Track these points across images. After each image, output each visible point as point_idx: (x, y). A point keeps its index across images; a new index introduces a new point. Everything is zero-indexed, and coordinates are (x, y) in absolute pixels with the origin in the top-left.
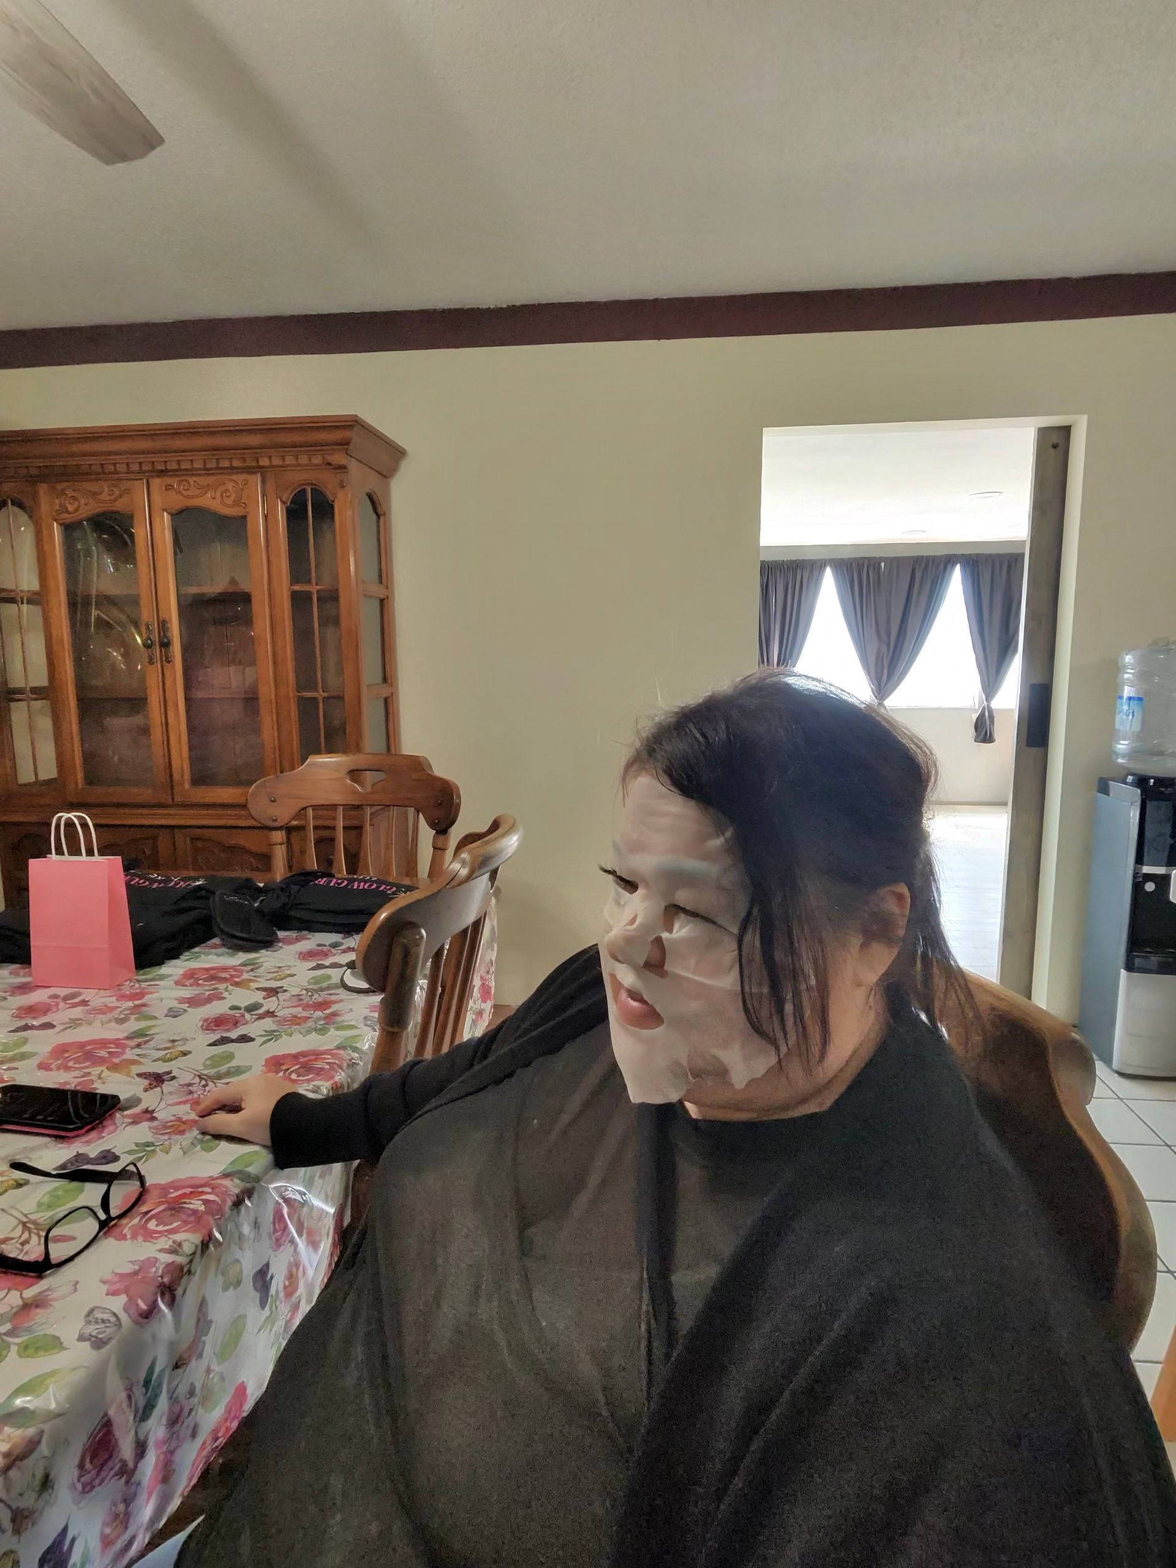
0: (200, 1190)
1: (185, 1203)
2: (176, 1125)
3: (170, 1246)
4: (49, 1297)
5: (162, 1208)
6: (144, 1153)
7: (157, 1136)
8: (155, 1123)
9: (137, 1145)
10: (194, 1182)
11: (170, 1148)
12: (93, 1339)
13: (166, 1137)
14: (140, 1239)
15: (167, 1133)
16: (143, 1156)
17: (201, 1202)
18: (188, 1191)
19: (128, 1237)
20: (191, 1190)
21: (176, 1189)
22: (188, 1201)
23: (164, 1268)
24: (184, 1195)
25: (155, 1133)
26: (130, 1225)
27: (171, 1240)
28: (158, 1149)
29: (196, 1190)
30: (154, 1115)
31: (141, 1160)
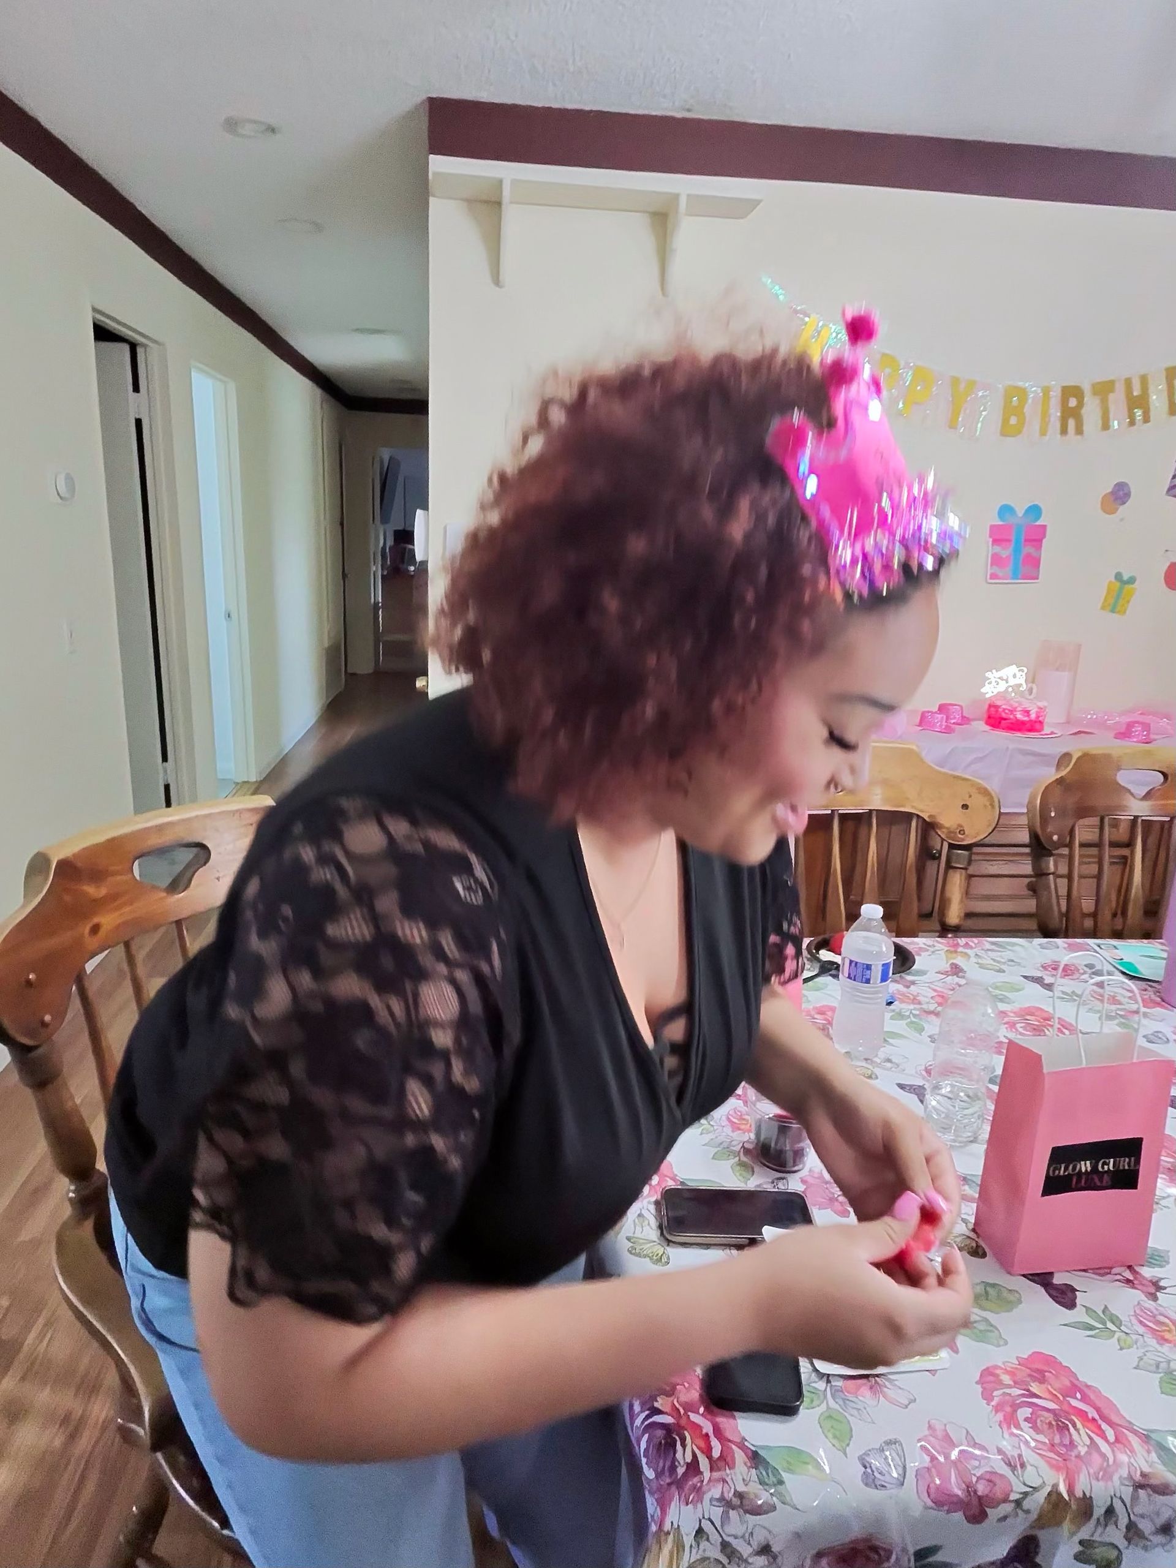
0: (1104, 1426)
1: (1074, 1425)
2: (1167, 1326)
3: (1013, 1456)
4: (885, 1389)
5: (1051, 1405)
6: (1100, 1326)
7: (1133, 1318)
8: (1149, 1304)
9: (1105, 1310)
10: (1106, 1412)
11: (1130, 1347)
12: (869, 1470)
13: (1141, 1330)
14: (1000, 1416)
15: (1145, 1326)
16: (1099, 1328)
17: (1088, 1442)
18: (1092, 1413)
19: (993, 1403)
20: (1097, 1417)
21: (1085, 1399)
22: (1079, 1425)
23: (987, 1472)
24: (1082, 1414)
25: (1136, 1315)
26: (1008, 1391)
27: (1019, 1452)
28: (1117, 1335)
29: (1100, 1422)
30: (1158, 1293)
31: (1091, 1329)
